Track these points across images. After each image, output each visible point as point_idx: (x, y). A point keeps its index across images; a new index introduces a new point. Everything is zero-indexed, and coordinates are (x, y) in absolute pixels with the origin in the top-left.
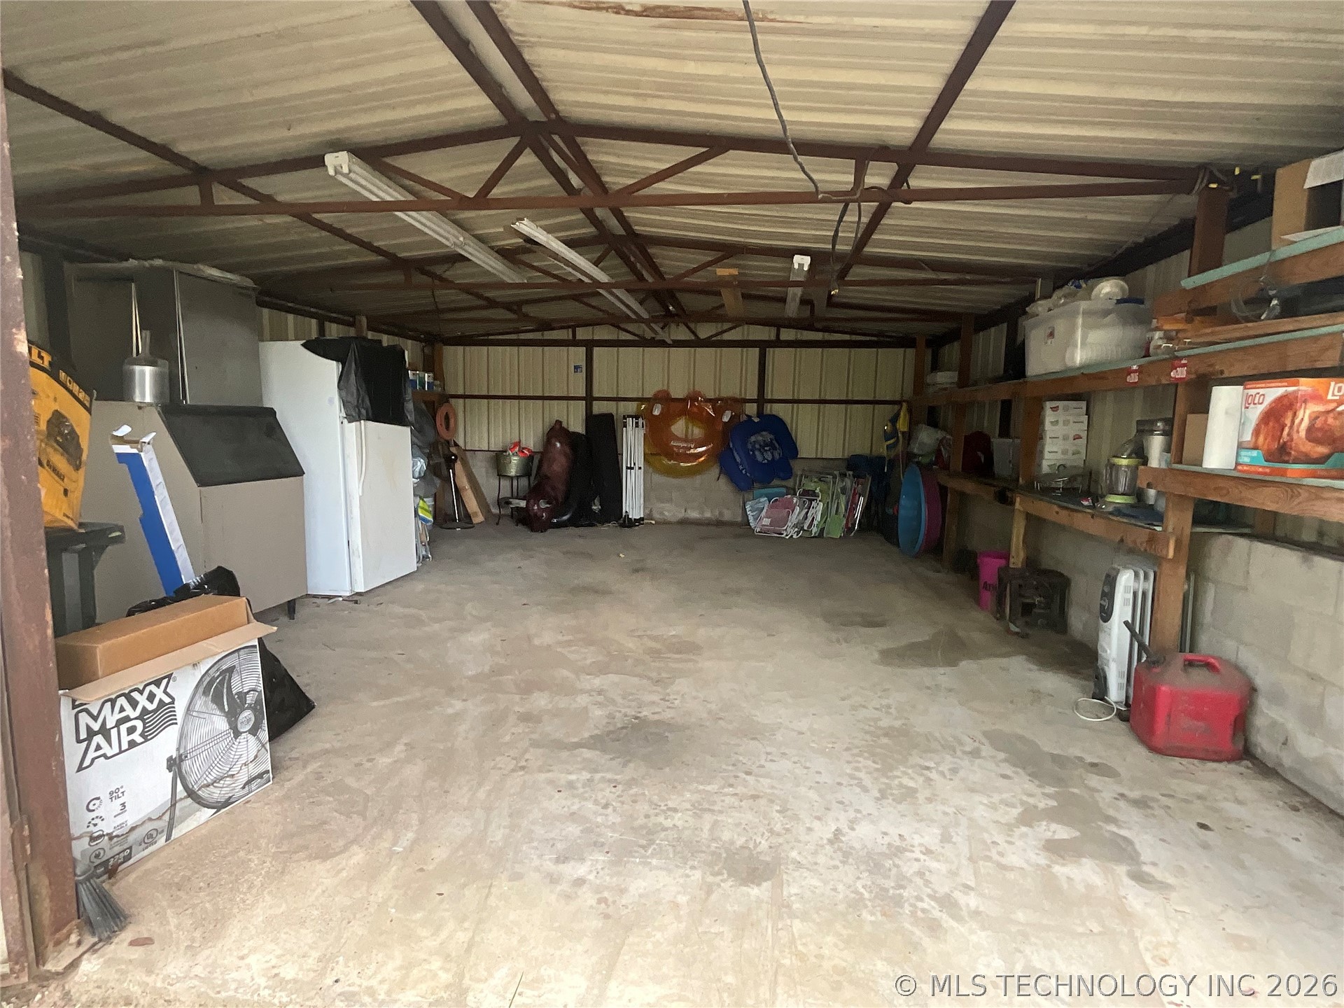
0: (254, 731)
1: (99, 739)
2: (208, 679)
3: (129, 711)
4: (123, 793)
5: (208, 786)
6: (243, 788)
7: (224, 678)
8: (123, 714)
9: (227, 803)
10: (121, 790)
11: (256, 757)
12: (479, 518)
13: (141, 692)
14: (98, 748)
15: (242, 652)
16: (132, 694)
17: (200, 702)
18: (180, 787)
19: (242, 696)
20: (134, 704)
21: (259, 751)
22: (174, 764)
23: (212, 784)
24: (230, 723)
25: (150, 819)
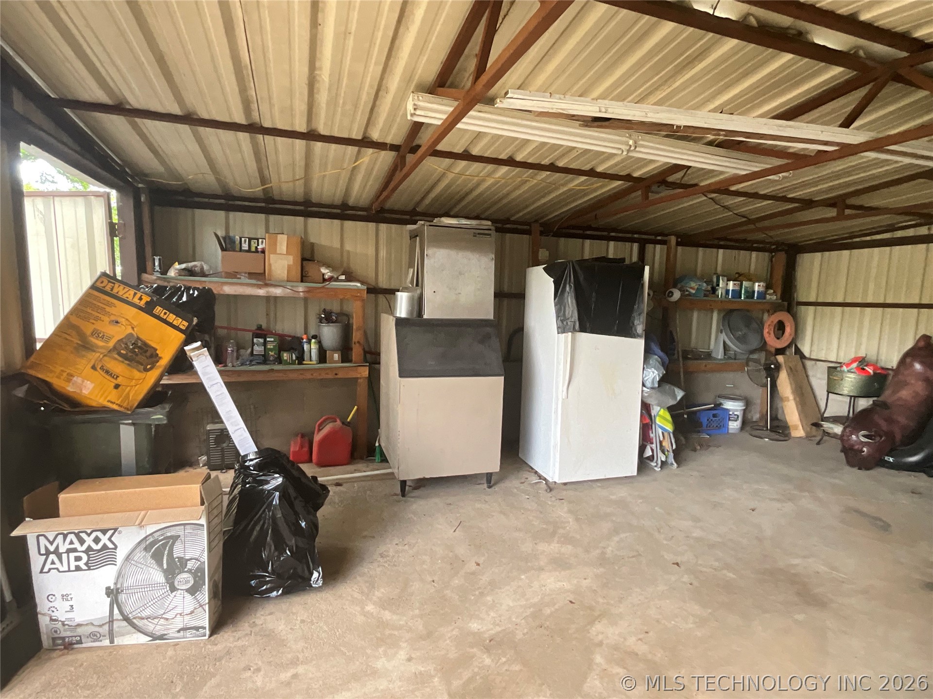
0: (193, 591)
1: (52, 557)
2: (152, 540)
3: (77, 545)
4: (71, 598)
5: (143, 619)
6: (179, 631)
7: (167, 543)
8: (72, 546)
9: (162, 637)
10: (70, 596)
11: (192, 612)
12: (798, 432)
13: (89, 535)
14: (53, 563)
15: (188, 527)
16: (80, 534)
17: (139, 555)
18: (116, 611)
19: (183, 562)
20: (82, 542)
21: (195, 609)
22: (113, 593)
23: (147, 619)
24: (167, 579)
25: (92, 624)
